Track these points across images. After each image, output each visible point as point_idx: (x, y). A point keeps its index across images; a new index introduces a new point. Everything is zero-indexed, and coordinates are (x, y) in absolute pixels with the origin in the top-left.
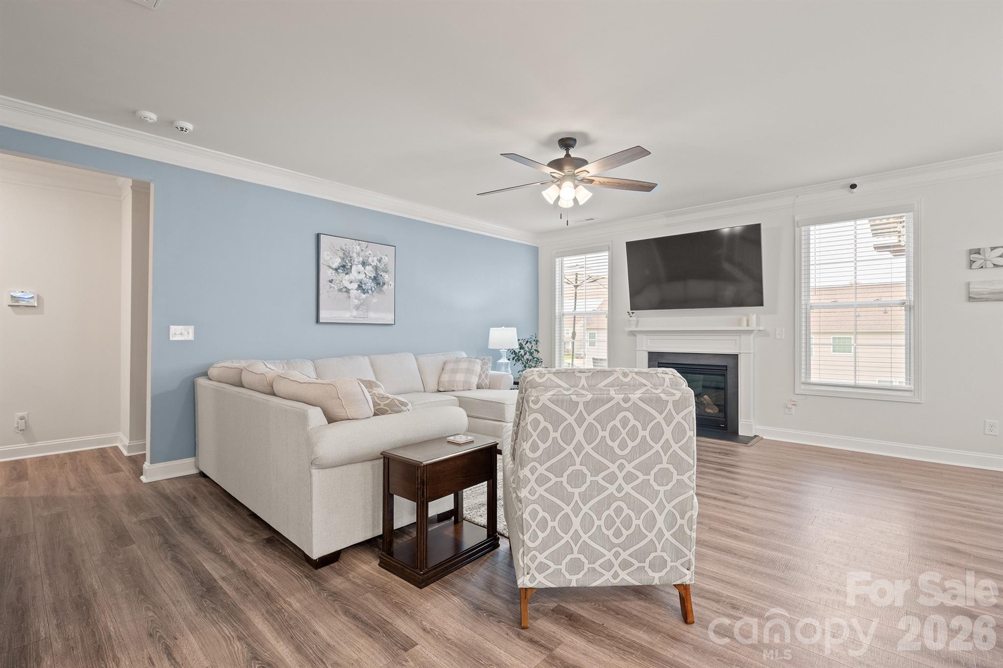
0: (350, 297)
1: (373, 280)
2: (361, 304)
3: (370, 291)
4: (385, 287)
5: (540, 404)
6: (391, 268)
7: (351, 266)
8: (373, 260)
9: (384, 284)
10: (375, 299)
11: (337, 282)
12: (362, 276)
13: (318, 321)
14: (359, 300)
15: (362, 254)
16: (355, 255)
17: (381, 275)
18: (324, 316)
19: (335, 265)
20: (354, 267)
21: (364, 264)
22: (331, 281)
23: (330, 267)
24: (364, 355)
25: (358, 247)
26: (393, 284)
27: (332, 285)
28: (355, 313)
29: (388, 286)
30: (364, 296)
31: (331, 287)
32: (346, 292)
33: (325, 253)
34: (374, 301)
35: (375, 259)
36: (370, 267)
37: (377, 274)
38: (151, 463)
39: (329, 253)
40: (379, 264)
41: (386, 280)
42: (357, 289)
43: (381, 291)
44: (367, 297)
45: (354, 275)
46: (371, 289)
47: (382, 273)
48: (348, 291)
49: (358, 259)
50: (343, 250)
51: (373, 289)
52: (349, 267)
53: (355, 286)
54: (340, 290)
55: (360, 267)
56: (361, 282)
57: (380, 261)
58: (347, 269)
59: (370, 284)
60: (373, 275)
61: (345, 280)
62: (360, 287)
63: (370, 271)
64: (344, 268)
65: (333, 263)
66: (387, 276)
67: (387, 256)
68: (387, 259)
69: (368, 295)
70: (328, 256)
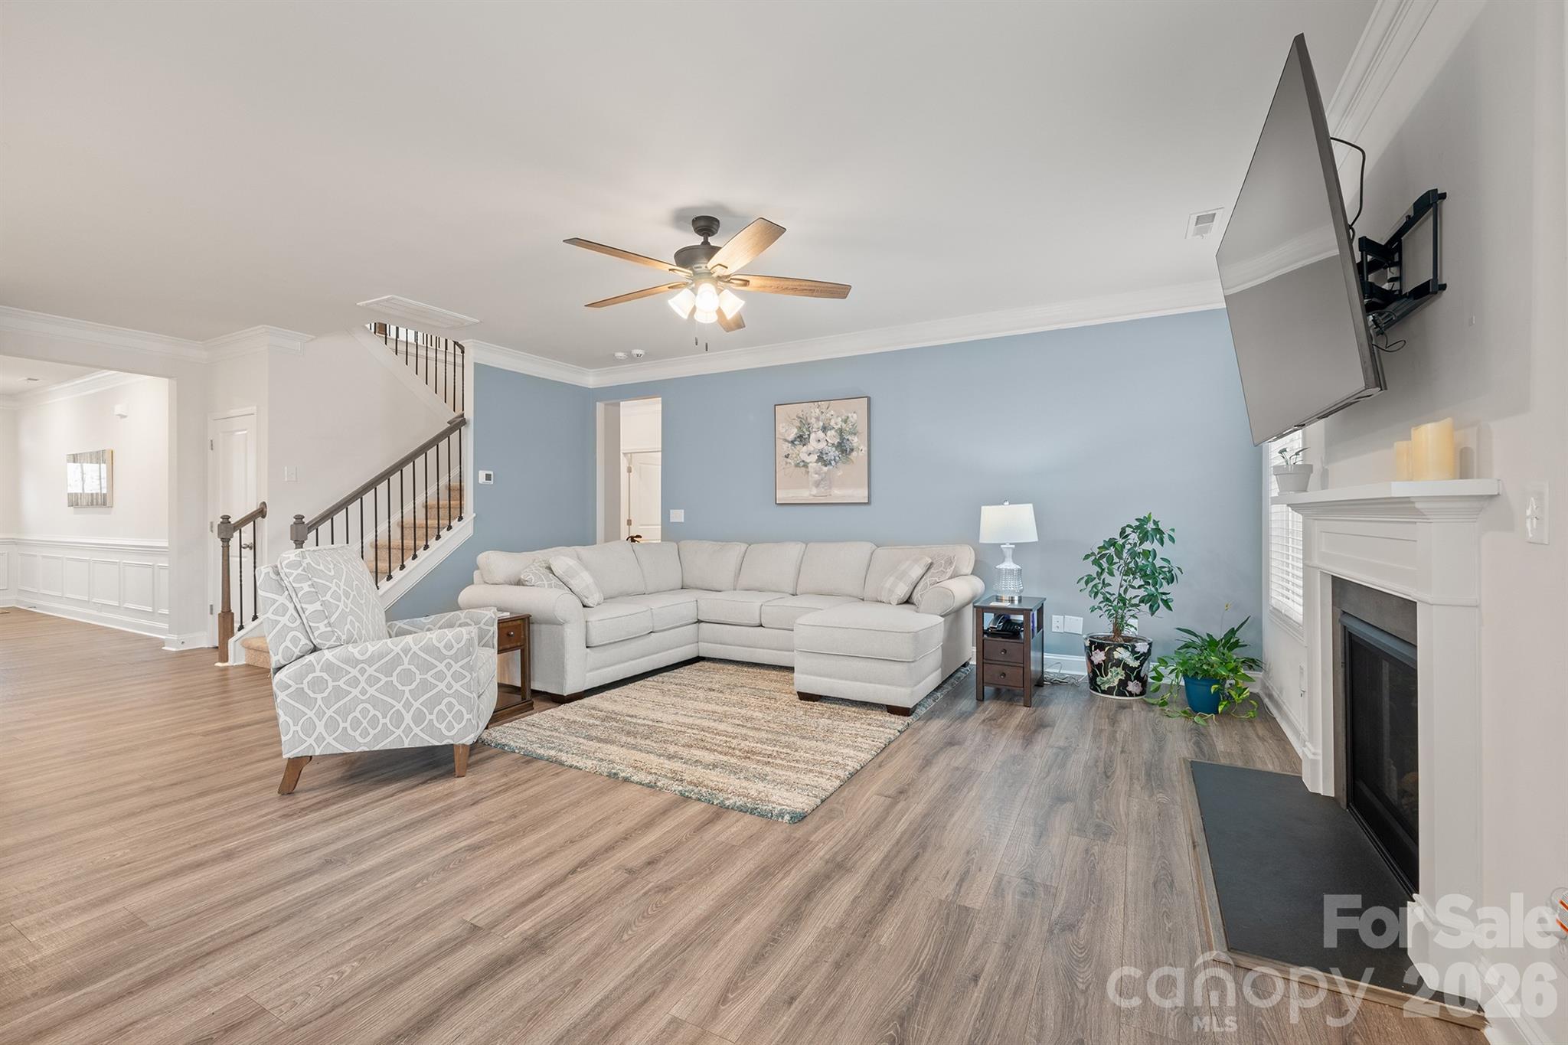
0: (808, 472)
1: (837, 447)
2: (822, 480)
3: (833, 462)
4: (854, 454)
6: (863, 427)
7: (809, 435)
8: (837, 423)
9: (852, 450)
10: (840, 471)
11: (794, 456)
12: (822, 445)
13: (775, 502)
14: (819, 474)
15: (822, 417)
16: (813, 420)
17: (848, 440)
18: (781, 496)
19: (791, 437)
20: (813, 436)
21: (825, 429)
22: (788, 456)
23: (786, 440)
25: (817, 410)
26: (865, 449)
27: (789, 460)
28: (814, 491)
29: (858, 452)
30: (825, 469)
31: (787, 463)
32: (804, 466)
33: (782, 425)
34: (839, 474)
35: (840, 419)
36: (833, 432)
37: (842, 438)
39: (784, 424)
40: (844, 425)
41: (855, 445)
42: (817, 462)
43: (848, 461)
44: (829, 470)
45: (813, 445)
46: (835, 460)
47: (849, 437)
48: (806, 465)
49: (817, 425)
50: (799, 418)
51: (837, 458)
52: (807, 436)
53: (815, 457)
54: (797, 465)
55: (821, 434)
56: (821, 453)
57: (845, 421)
58: (805, 439)
59: (833, 453)
60: (836, 441)
61: (802, 452)
62: (820, 459)
63: (832, 437)
64: (802, 439)
65: (789, 435)
66: (856, 439)
67: (856, 412)
68: (855, 416)
69: (831, 467)
70: (783, 427)
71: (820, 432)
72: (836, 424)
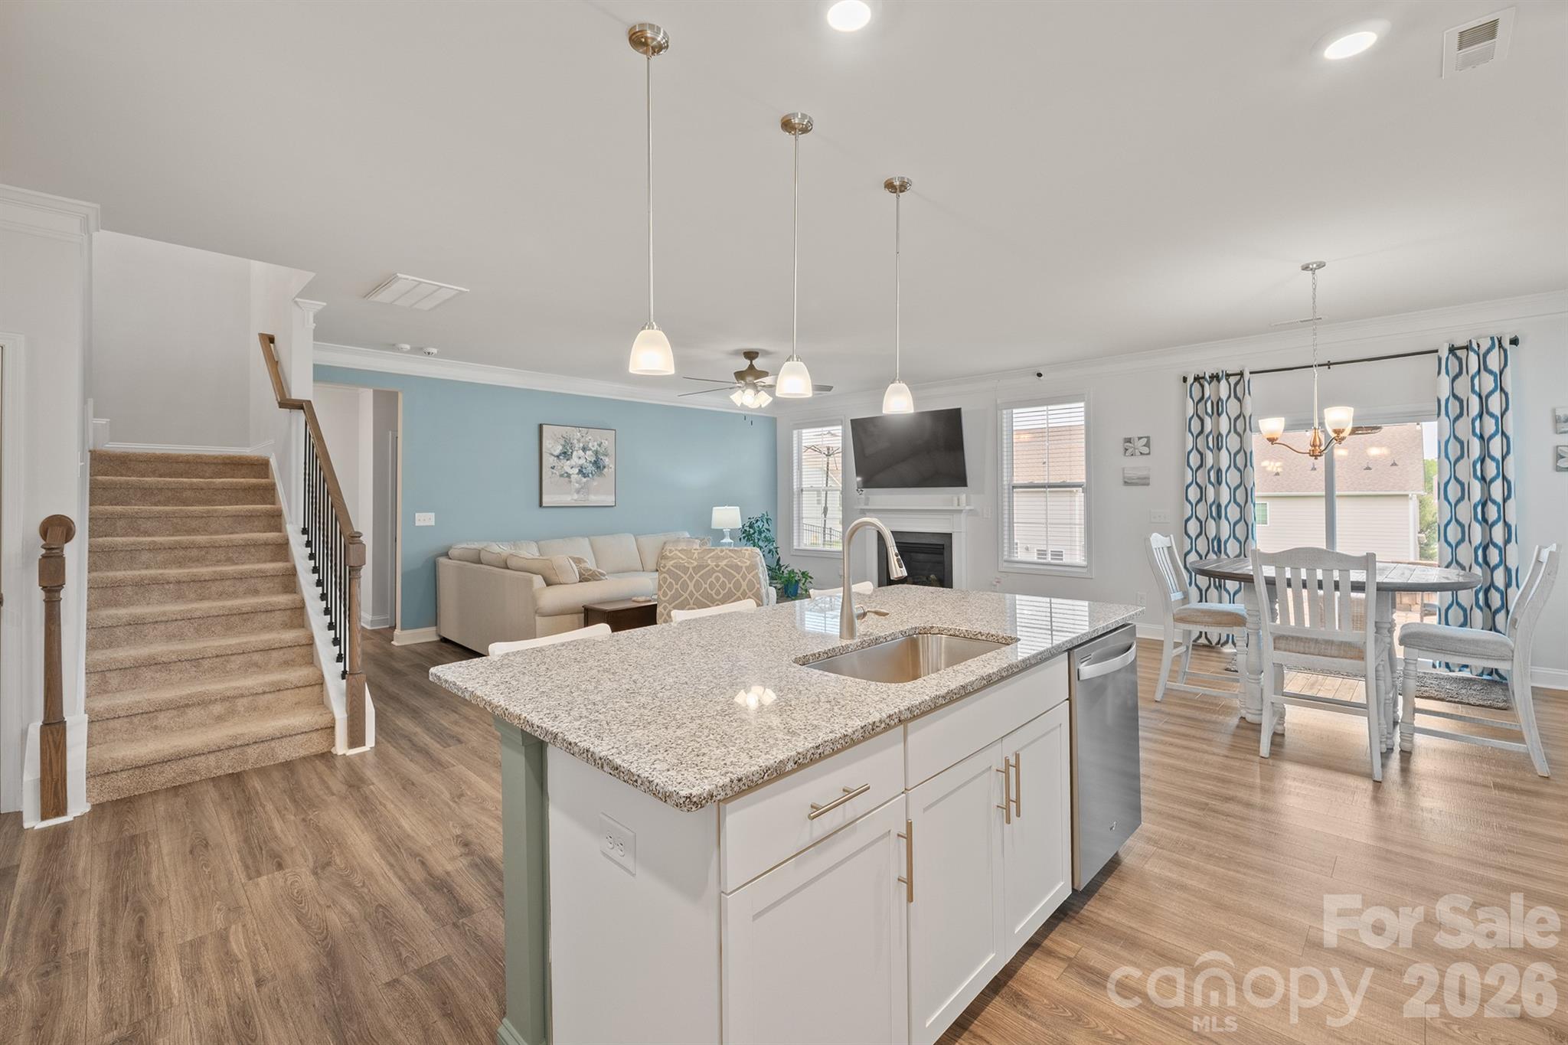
0: (570, 482)
1: (593, 464)
2: (582, 488)
3: (590, 475)
4: (606, 470)
5: (666, 569)
6: (611, 451)
7: (572, 453)
9: (604, 467)
10: (595, 483)
11: (559, 468)
12: (582, 461)
13: (541, 505)
14: (580, 484)
15: (582, 440)
16: (575, 441)
17: (602, 459)
18: (547, 500)
19: (557, 453)
20: (575, 453)
21: (584, 449)
22: (553, 468)
23: (552, 454)
24: (583, 536)
25: (579, 434)
26: (613, 467)
27: (554, 471)
28: (576, 496)
29: (608, 469)
30: (584, 480)
31: (553, 473)
32: (567, 477)
33: (548, 442)
34: (595, 485)
35: (596, 444)
36: (591, 452)
37: (597, 458)
38: (402, 630)
39: (551, 441)
40: (599, 448)
41: (606, 463)
42: (578, 474)
43: (601, 474)
44: (587, 481)
45: (575, 460)
46: (592, 473)
47: (602, 457)
48: (569, 476)
49: (578, 446)
50: (564, 437)
51: (594, 472)
52: (570, 453)
53: (576, 470)
54: (561, 476)
55: (581, 453)
56: (581, 467)
57: (600, 445)
58: (568, 455)
59: (590, 468)
60: (593, 459)
61: (566, 465)
62: (580, 471)
63: (590, 455)
64: (566, 455)
65: (555, 451)
66: (607, 460)
67: (607, 440)
68: (607, 442)
69: (589, 479)
70: (550, 444)
71: (581, 451)
72: (593, 446)
